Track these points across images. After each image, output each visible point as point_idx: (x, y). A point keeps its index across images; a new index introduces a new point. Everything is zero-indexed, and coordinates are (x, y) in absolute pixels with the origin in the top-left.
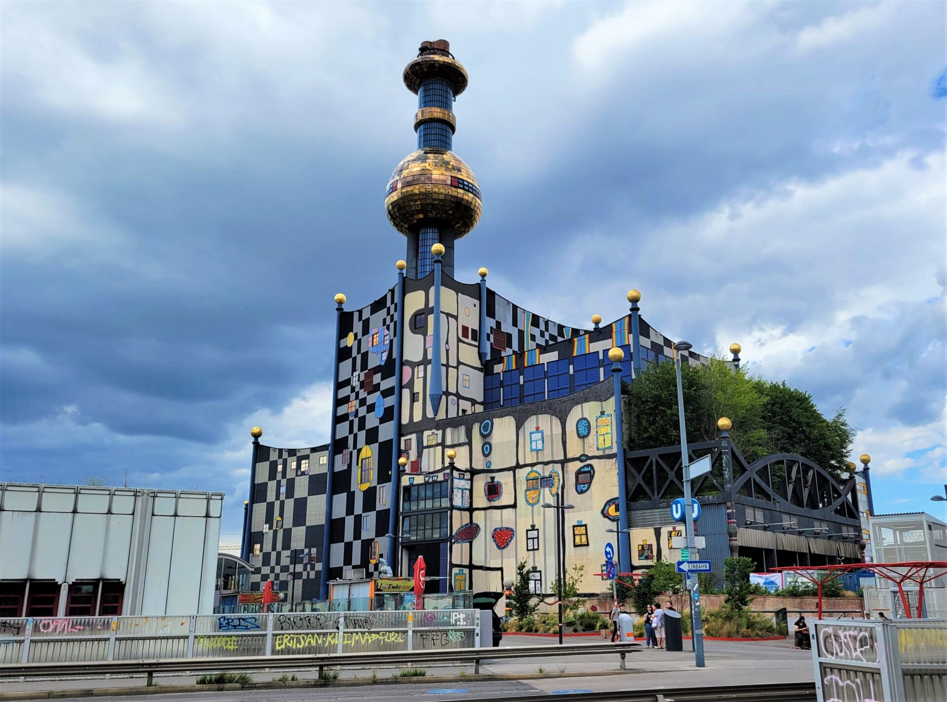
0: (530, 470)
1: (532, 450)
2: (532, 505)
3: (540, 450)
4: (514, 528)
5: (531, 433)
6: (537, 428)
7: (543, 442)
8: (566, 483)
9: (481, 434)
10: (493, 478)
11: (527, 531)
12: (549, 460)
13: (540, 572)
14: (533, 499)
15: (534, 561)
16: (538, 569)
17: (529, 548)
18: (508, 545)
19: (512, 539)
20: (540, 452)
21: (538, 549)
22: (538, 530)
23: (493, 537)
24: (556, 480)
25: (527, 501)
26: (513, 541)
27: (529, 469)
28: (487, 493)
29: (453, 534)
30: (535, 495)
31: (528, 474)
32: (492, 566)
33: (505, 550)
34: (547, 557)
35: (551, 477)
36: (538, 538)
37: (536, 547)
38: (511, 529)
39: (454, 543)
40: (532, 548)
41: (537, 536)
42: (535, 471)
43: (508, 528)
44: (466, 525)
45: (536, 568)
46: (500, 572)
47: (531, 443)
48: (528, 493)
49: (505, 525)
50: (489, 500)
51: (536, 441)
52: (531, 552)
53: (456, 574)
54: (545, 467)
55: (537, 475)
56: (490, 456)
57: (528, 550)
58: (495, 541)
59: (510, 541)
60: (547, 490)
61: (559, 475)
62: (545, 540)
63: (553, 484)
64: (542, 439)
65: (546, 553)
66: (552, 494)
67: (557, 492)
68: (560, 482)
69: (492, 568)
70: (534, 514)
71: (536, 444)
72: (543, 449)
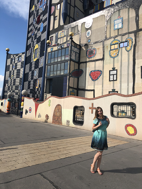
1: (115, 30)
2: (114, 58)
3: (120, 28)
4: (102, 70)
5: (115, 21)
6: (119, 17)
7: (123, 23)
8: (137, 43)
10: (91, 47)
12: (126, 32)
14: (114, 54)
15: (113, 86)
16: (116, 91)
18: (98, 79)
21: (116, 80)
22: (117, 70)
23: (90, 75)
24: (130, 42)
25: (110, 56)
26: (101, 76)
27: (112, 39)
28: (87, 55)
29: (70, 72)
30: (116, 52)
31: (112, 42)
32: (88, 89)
33: (97, 81)
34: (122, 84)
35: (127, 41)
36: (116, 74)
37: (115, 79)
39: (71, 77)
40: (112, 79)
42: (116, 40)
43: (99, 70)
44: (76, 70)
45: (115, 90)
46: (93, 92)
47: (114, 26)
48: (111, 52)
49: (97, 69)
50: (89, 57)
51: (118, 24)
52: (112, 82)
53: (71, 92)
55: (118, 42)
56: (90, 37)
57: (110, 81)
58: (91, 77)
59: (99, 77)
60: (124, 49)
61: (132, 40)
62: (121, 75)
63: (128, 45)
64: (122, 22)
65: (121, 82)
66: (127, 51)
67: (131, 49)
68: (133, 43)
69: (89, 90)
70: (115, 62)
71: (118, 25)
72: (122, 27)
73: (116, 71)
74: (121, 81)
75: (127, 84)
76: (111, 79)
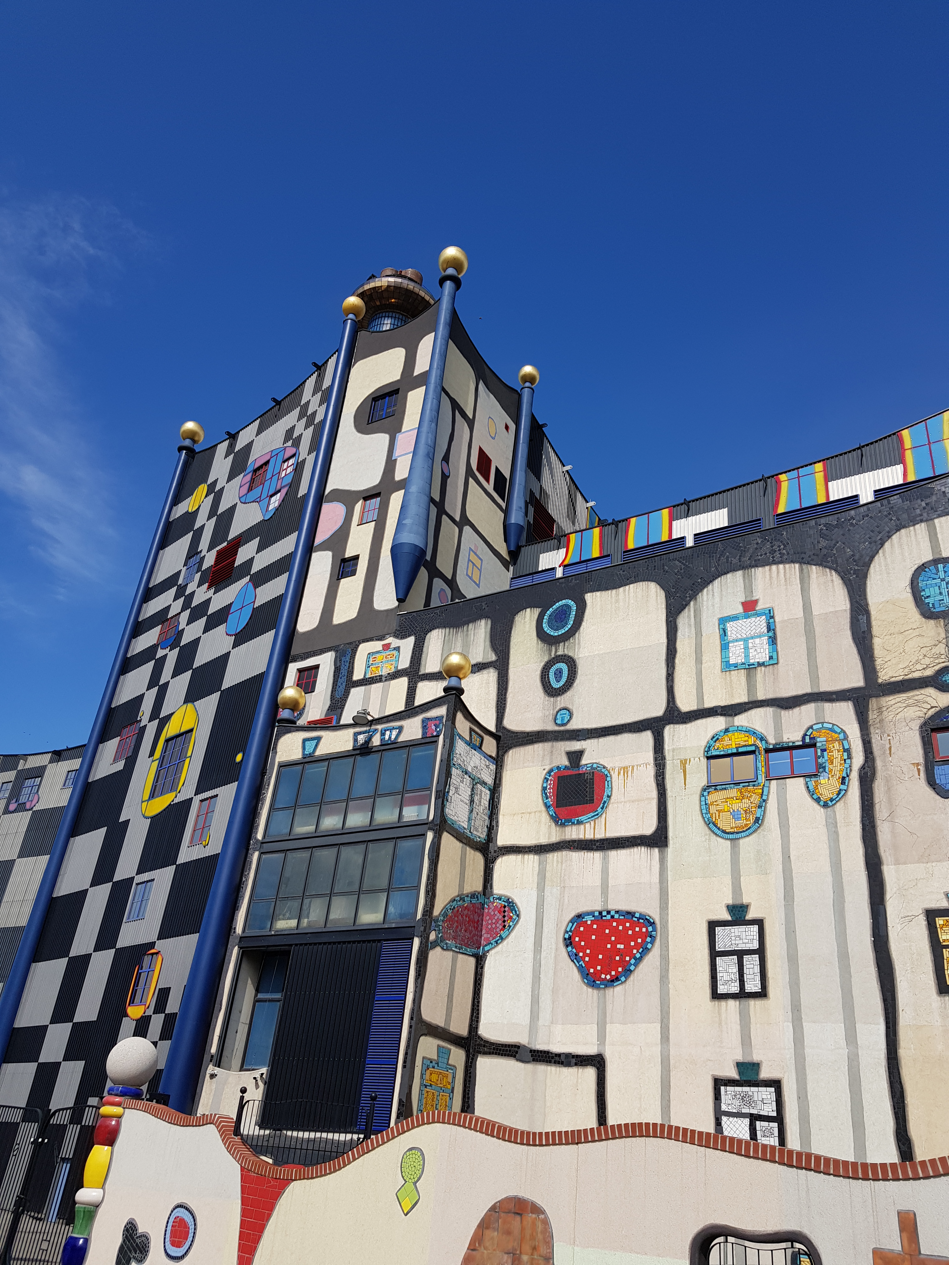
0: (723, 727)
1: (727, 667)
2: (733, 838)
3: (761, 664)
4: (654, 913)
5: (723, 621)
6: (749, 606)
7: (773, 640)
8: (879, 764)
9: (541, 635)
10: (575, 757)
11: (712, 926)
12: (800, 692)
13: (776, 1084)
14: (735, 815)
15: (746, 1040)
17: (721, 989)
18: (628, 972)
19: (646, 951)
20: (760, 671)
21: (763, 994)
22: (759, 923)
23: (568, 942)
24: (836, 752)
25: (711, 824)
26: (652, 959)
27: (718, 723)
28: (550, 801)
30: (746, 803)
31: (715, 738)
32: (556, 1048)
33: (618, 990)
34: (807, 1027)
35: (813, 745)
36: (761, 952)
37: (753, 985)
38: (643, 917)
39: (435, 944)
40: (734, 988)
41: (755, 945)
42: (739, 730)
43: (631, 914)
44: (473, 895)
45: (756, 1066)
46: (590, 1073)
47: (725, 647)
48: (714, 797)
49: (618, 903)
50: (559, 820)
51: (746, 640)
52: (732, 1003)
53: (429, 1064)
54: (785, 714)
55: (752, 740)
56: (568, 694)
57: (716, 996)
58: (574, 957)
59: (639, 960)
60: (796, 786)
61: (846, 738)
62: (793, 959)
63: (820, 768)
64: (771, 634)
65: (799, 1011)
66: (818, 800)
67: (841, 794)
68: (854, 760)
69: (559, 1055)
70: (744, 867)
71: (746, 648)
72: (772, 662)
73: (755, 928)
74: (796, 1008)
75: (840, 1029)
76: (726, 982)
